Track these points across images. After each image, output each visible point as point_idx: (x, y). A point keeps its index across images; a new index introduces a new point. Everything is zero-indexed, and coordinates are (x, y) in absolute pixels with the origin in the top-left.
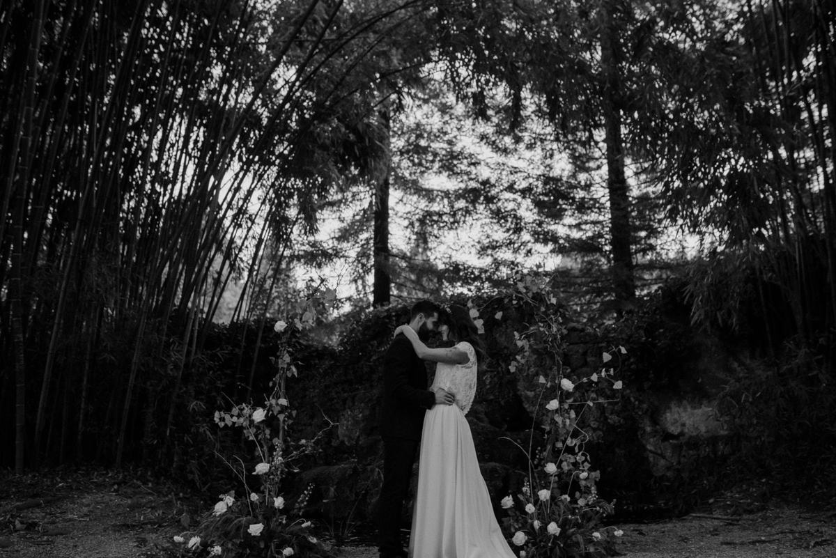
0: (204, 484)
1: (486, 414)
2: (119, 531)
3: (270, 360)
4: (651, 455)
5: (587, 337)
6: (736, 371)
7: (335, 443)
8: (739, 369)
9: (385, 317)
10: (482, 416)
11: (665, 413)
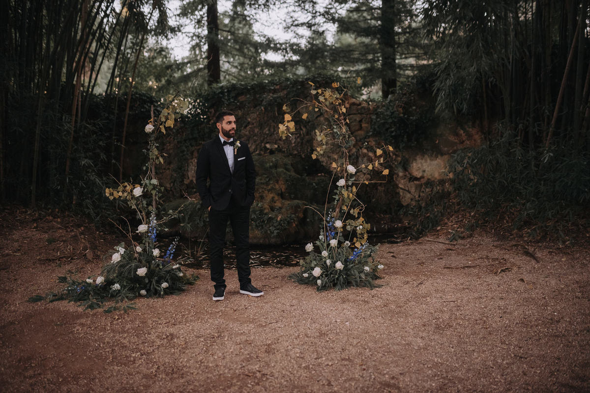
0: (97, 214)
1: (292, 165)
2: (44, 264)
3: (144, 152)
4: (401, 191)
5: (363, 110)
6: (461, 135)
7: (186, 182)
8: (463, 135)
9: (219, 93)
10: (289, 167)
11: (412, 163)
